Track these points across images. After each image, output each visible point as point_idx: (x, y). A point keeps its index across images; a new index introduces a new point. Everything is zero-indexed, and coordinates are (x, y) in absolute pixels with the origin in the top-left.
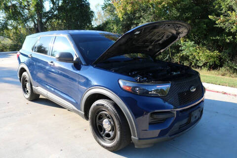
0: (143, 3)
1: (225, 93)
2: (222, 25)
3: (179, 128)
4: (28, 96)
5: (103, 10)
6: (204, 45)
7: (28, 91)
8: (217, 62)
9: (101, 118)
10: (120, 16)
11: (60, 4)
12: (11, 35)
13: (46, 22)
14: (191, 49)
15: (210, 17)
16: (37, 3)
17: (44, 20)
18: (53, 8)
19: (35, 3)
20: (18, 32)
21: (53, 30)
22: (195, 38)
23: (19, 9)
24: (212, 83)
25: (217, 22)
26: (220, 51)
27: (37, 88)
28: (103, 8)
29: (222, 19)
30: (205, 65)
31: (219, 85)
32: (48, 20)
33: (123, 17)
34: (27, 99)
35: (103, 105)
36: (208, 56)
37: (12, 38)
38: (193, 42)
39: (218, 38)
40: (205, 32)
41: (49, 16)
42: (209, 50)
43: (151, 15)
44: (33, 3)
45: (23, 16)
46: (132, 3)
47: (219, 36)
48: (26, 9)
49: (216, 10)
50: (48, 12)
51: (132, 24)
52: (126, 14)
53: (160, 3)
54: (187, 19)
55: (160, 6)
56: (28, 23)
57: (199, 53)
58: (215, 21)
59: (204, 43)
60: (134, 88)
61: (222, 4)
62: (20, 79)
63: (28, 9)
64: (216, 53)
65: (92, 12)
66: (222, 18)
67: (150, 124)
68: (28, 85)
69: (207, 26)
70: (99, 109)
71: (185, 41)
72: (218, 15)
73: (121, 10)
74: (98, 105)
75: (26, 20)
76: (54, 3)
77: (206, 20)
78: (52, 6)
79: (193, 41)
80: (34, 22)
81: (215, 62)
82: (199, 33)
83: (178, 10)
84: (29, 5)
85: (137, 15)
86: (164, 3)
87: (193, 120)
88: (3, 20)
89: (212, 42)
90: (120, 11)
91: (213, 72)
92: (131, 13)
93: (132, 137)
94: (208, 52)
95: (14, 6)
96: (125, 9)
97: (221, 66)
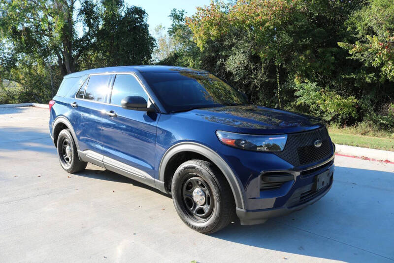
0: (235, 24)
1: (366, 158)
2: (358, 56)
3: (301, 198)
4: (68, 166)
5: (171, 35)
6: (332, 87)
7: (68, 159)
8: (354, 114)
9: (190, 187)
10: (200, 44)
11: (100, 27)
12: (21, 77)
13: (78, 56)
14: (313, 94)
15: (339, 44)
16: (65, 26)
17: (75, 53)
18: (88, 34)
19: (62, 26)
20: (32, 71)
21: (89, 68)
22: (317, 77)
23: (34, 36)
24: (346, 144)
25: (350, 52)
26: (357, 97)
27: (85, 152)
28: (170, 33)
29: (357, 47)
30: (334, 119)
31: (357, 146)
32: (80, 52)
33: (204, 47)
34: (67, 170)
35: (194, 168)
36: (339, 105)
37: (23, 82)
38: (315, 84)
39: (354, 76)
40: (332, 68)
41: (83, 46)
42: (341, 95)
43: (249, 42)
44: (58, 26)
45: (41, 46)
46: (219, 25)
47: (354, 74)
48: (46, 35)
49: (349, 33)
50: (81, 40)
51: (218, 57)
52: (209, 42)
53: (262, 24)
54: (305, 47)
55: (262, 29)
56: (49, 58)
57: (325, 101)
58: (348, 51)
59: (333, 85)
60: (238, 141)
61: (358, 24)
62: (55, 141)
63: (50, 36)
64: (352, 100)
65: (152, 38)
66: (358, 45)
67: (261, 190)
68: (68, 149)
69: (335, 57)
70: (187, 174)
71: (303, 82)
72: (352, 41)
73: (202, 35)
74: (186, 168)
75: (46, 53)
76: (90, 25)
77: (334, 50)
78: (87, 29)
79: (315, 81)
80: (59, 56)
81: (350, 114)
82: (324, 69)
83: (290, 34)
84: (51, 29)
85: (226, 43)
86: (267, 24)
87: (319, 186)
88: (8, 54)
89: (346, 83)
90: (200, 37)
91: (347, 129)
92: (217, 40)
93: (237, 209)
94: (338, 99)
95: (27, 30)
96: (207, 34)
97: (360, 120)
